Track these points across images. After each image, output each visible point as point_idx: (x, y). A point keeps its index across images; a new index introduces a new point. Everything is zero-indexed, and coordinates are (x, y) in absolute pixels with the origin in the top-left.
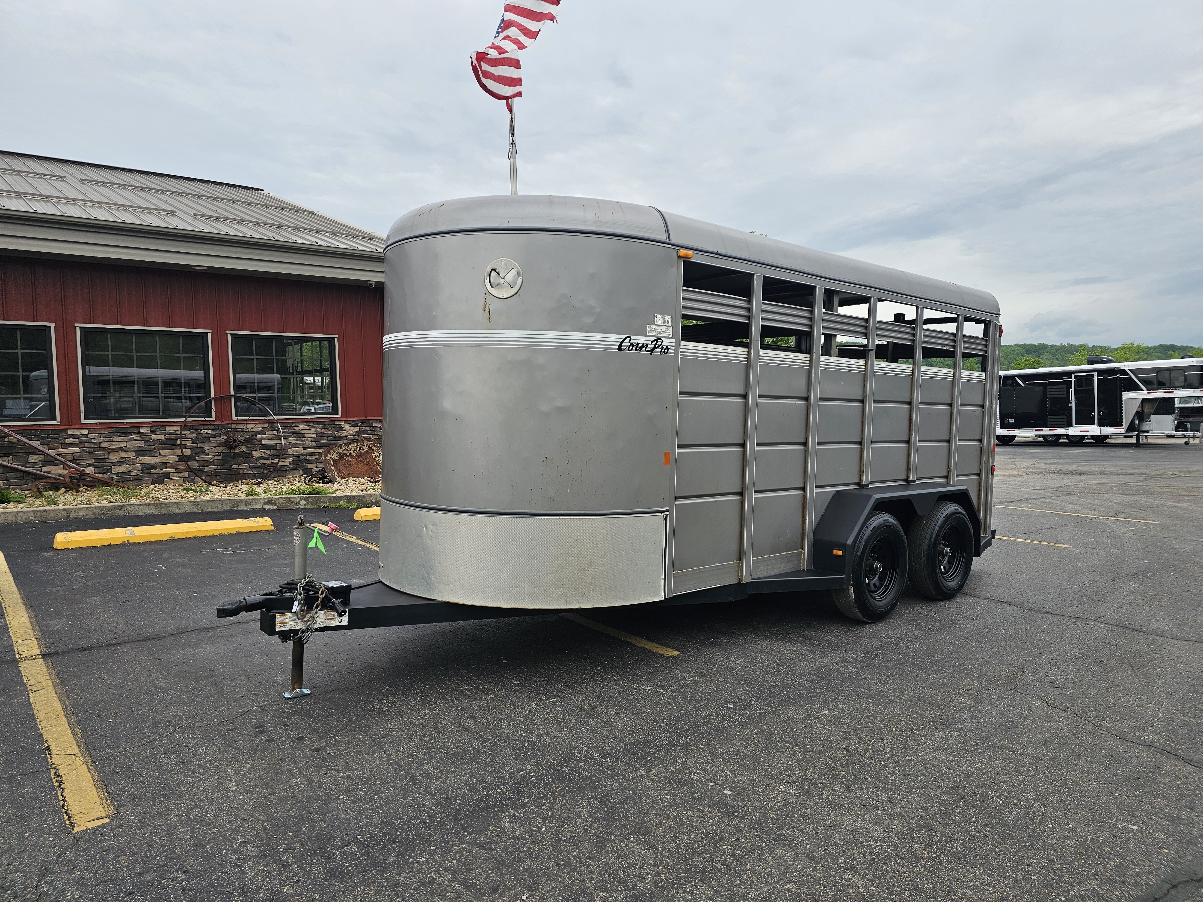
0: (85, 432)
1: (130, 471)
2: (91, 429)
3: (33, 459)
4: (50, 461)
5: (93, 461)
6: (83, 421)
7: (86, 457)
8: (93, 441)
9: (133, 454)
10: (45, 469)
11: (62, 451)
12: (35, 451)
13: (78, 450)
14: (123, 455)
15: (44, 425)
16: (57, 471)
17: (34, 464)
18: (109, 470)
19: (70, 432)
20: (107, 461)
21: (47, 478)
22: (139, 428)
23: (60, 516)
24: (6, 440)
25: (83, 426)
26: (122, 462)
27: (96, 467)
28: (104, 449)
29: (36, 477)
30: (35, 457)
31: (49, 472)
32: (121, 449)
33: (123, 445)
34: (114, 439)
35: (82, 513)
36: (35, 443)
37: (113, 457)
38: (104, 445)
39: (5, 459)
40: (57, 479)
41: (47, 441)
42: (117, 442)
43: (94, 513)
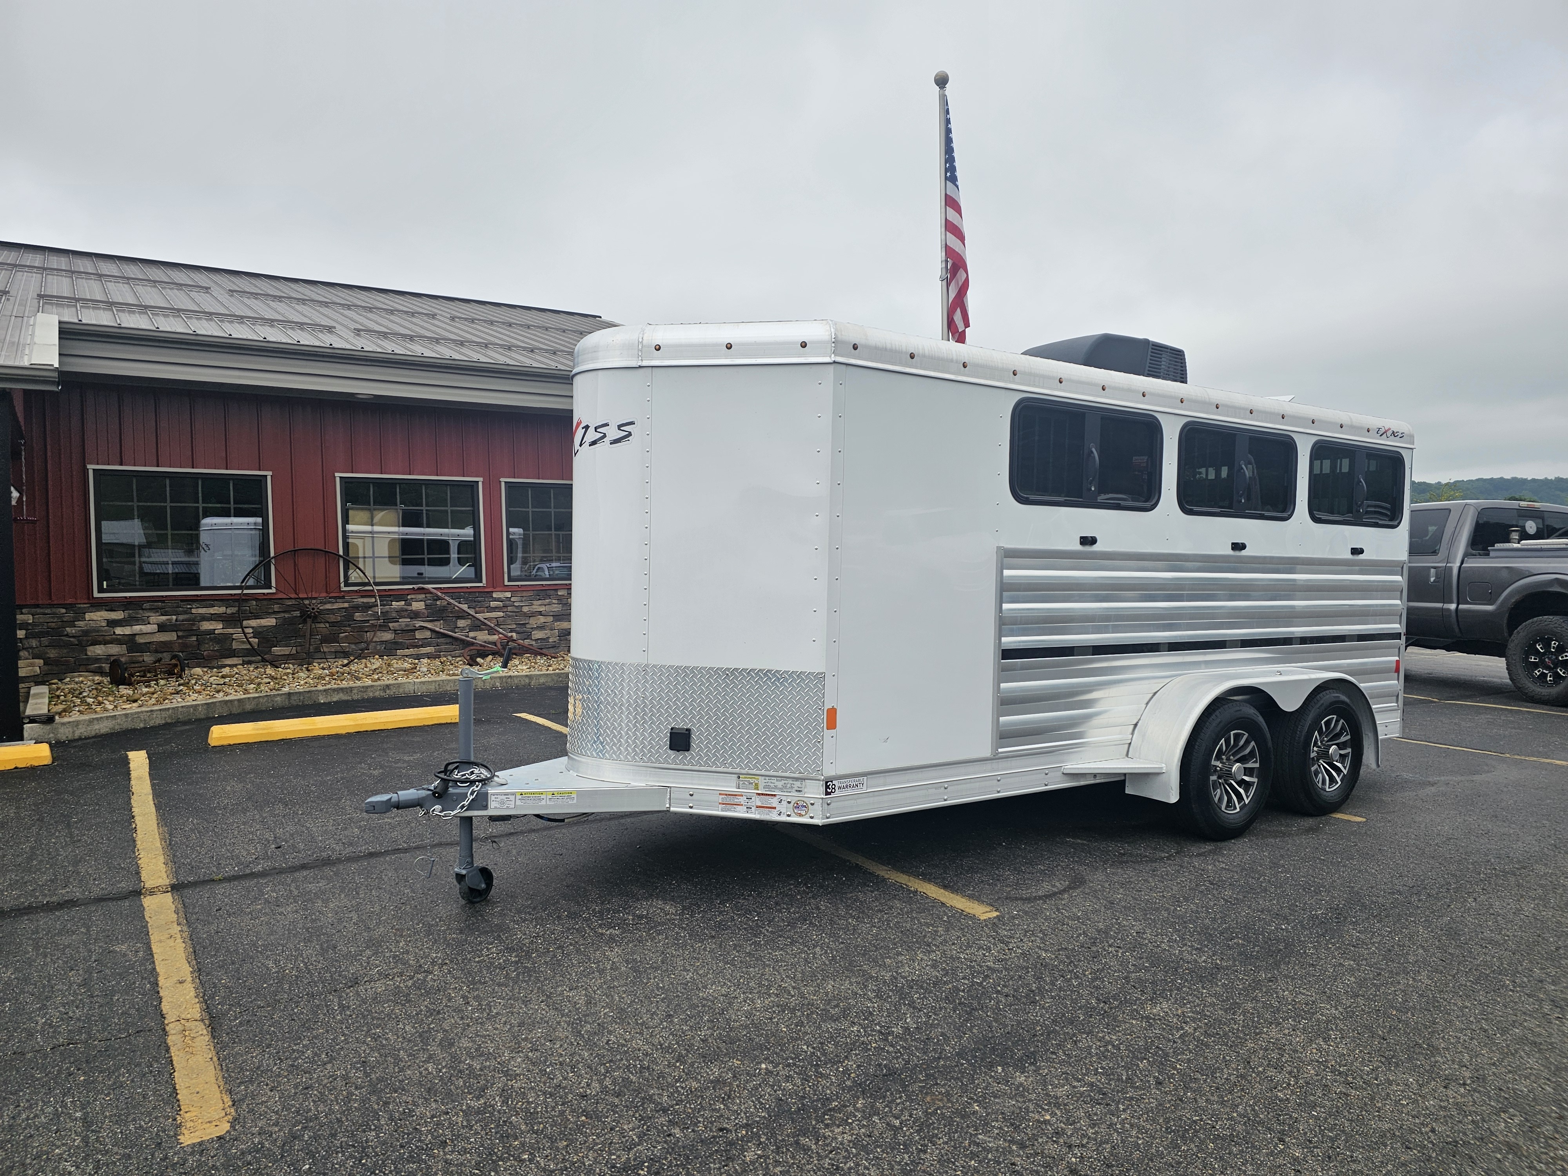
0: (508, 595)
1: (548, 638)
2: (514, 590)
3: (461, 623)
4: (477, 626)
5: (514, 626)
6: (506, 583)
7: (509, 622)
8: (516, 604)
9: (551, 619)
10: (472, 634)
11: (488, 615)
12: (463, 615)
13: (501, 614)
14: (542, 619)
15: (471, 587)
16: (482, 637)
17: (463, 629)
18: (529, 637)
19: (495, 595)
20: (528, 626)
21: (473, 644)
22: (556, 590)
23: (523, 683)
24: (438, 603)
25: (506, 588)
26: (541, 628)
27: (518, 633)
28: (525, 613)
29: (465, 644)
30: (463, 621)
31: (475, 638)
32: (540, 613)
33: (542, 609)
34: (535, 602)
35: (542, 680)
36: (465, 607)
37: (533, 622)
38: (525, 609)
39: (436, 623)
40: (484, 646)
41: (474, 604)
42: (537, 606)
43: (553, 680)
